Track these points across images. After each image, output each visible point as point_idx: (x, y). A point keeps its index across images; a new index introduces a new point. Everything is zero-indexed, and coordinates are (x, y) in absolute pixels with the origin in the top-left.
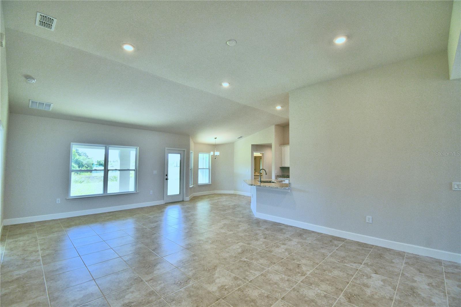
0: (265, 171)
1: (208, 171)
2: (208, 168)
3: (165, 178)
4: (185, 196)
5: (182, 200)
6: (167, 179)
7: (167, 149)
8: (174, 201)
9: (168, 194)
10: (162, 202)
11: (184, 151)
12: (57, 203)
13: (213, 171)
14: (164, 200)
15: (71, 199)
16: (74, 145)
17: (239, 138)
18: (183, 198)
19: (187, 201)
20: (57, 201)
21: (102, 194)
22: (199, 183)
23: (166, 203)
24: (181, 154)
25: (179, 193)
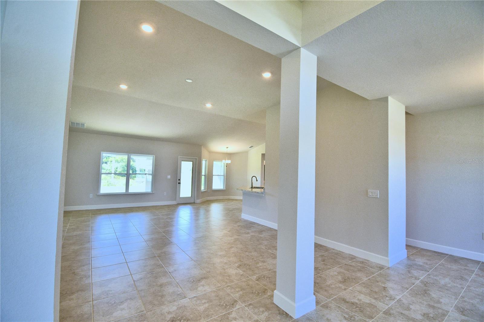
0: (256, 178)
1: (222, 177)
2: (223, 175)
3: (178, 182)
4: (196, 198)
5: (193, 202)
6: (179, 183)
7: (180, 157)
8: (186, 202)
9: (181, 196)
10: (174, 203)
11: (196, 159)
12: (90, 197)
13: (228, 177)
14: (176, 201)
15: (101, 195)
16: (104, 153)
17: (251, 147)
18: (194, 201)
19: (198, 203)
20: (90, 196)
21: (124, 193)
22: (213, 188)
23: (178, 204)
24: (193, 162)
25: (191, 196)
